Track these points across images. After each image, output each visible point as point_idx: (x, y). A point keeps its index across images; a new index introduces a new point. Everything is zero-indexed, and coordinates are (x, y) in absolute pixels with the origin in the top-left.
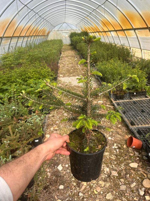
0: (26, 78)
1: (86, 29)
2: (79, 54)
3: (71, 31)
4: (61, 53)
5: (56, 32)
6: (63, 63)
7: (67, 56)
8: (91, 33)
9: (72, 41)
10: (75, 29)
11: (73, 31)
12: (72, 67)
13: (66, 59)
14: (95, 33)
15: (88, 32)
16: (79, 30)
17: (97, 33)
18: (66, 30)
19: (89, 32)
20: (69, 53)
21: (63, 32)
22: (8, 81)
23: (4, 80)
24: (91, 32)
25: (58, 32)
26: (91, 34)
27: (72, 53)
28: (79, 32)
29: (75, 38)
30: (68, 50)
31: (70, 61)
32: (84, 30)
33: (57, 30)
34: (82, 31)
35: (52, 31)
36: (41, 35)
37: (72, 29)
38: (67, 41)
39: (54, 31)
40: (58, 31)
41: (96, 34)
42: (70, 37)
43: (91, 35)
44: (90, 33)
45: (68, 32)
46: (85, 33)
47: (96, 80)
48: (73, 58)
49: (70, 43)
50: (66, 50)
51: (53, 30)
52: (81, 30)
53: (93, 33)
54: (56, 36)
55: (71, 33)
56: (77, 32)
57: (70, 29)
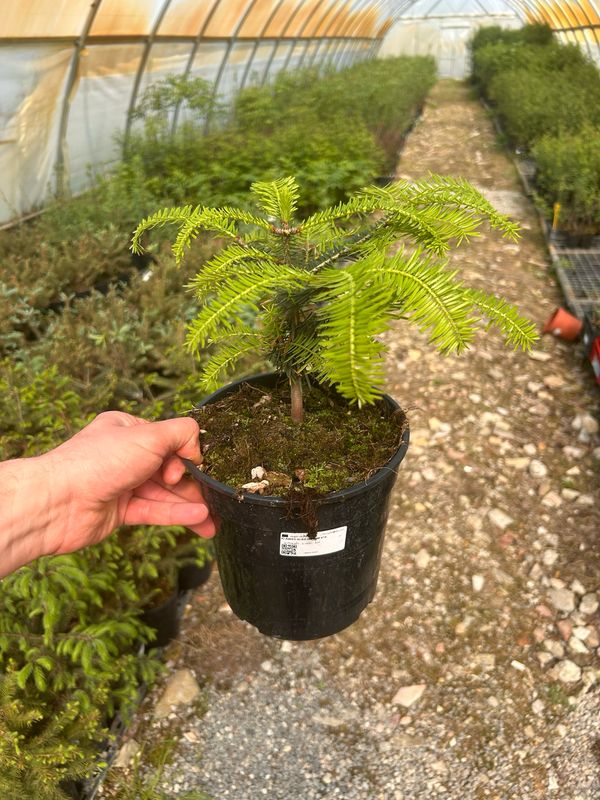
0: (305, 156)
1: (544, 13)
2: (490, 118)
3: (481, 21)
4: (420, 112)
5: (417, 24)
6: (420, 145)
7: (442, 124)
8: (564, 30)
9: (476, 64)
10: (500, 13)
11: (488, 23)
12: (452, 157)
13: (438, 132)
14: (578, 33)
15: (552, 27)
16: (517, 15)
17: (587, 32)
18: (461, 14)
19: (559, 27)
20: (453, 113)
21: (445, 25)
22: (255, 162)
23: (244, 159)
24: (566, 26)
25: (424, 25)
26: (562, 34)
27: (465, 112)
28: (516, 26)
29: (487, 53)
30: (451, 101)
31: (450, 140)
32: (537, 15)
33: (421, 15)
34: (531, 23)
35: (399, 19)
36: (353, 35)
37: (487, 14)
38: (455, 65)
39: (411, 19)
40: (426, 18)
41: (584, 36)
42: (471, 46)
43: (563, 39)
44: (558, 31)
45: (466, 23)
46: (540, 34)
47: (525, 198)
48: (462, 131)
49: (468, 75)
50: (443, 101)
51: (404, 16)
52: (526, 19)
53: (570, 33)
54: (414, 41)
55: (477, 28)
56: (504, 25)
57: (477, 13)
